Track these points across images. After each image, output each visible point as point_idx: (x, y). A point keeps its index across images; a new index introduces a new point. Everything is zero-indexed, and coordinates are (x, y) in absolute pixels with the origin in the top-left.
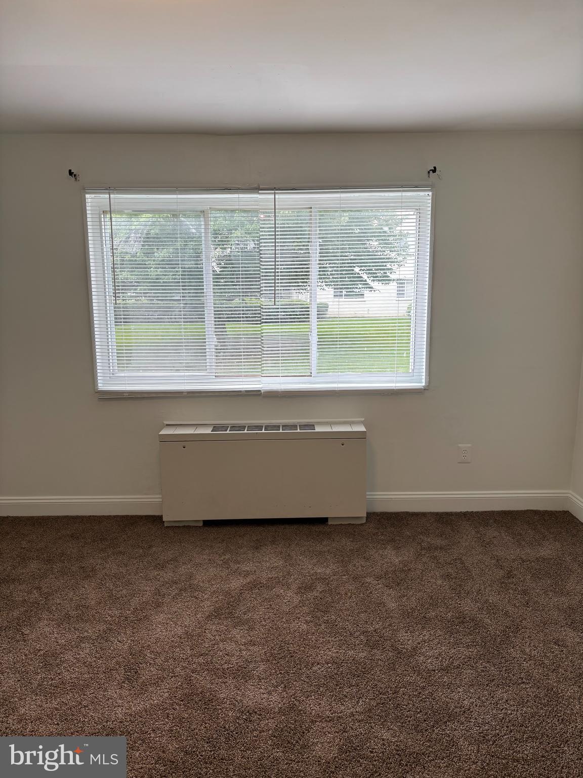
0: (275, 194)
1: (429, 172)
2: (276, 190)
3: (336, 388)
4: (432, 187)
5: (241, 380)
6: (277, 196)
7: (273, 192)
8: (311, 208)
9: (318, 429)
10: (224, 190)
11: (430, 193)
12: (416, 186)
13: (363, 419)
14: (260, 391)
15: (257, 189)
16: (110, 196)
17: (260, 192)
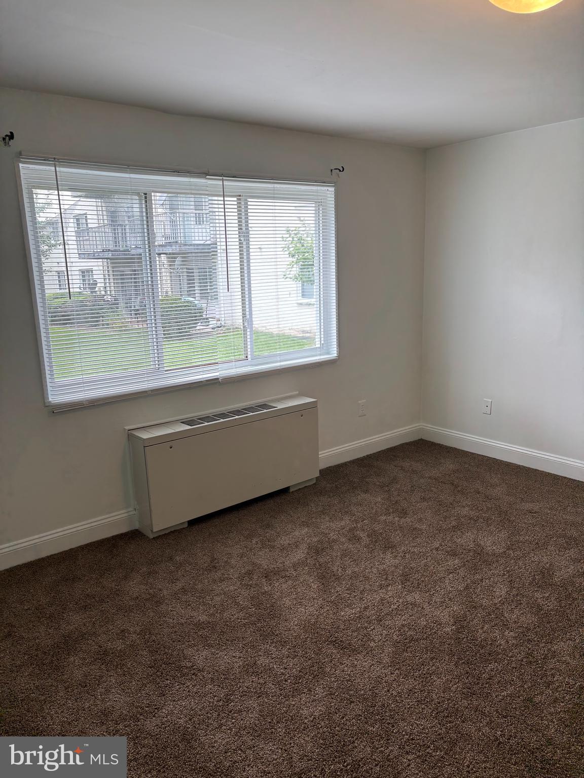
0: (223, 180)
1: (332, 171)
2: (224, 177)
3: (277, 367)
4: (335, 184)
5: (201, 370)
6: (226, 183)
7: (221, 178)
8: (240, 196)
9: (280, 406)
10: (174, 172)
11: (333, 189)
12: (323, 182)
13: (298, 392)
14: (218, 379)
15: (205, 174)
16: (56, 169)
17: (208, 177)
